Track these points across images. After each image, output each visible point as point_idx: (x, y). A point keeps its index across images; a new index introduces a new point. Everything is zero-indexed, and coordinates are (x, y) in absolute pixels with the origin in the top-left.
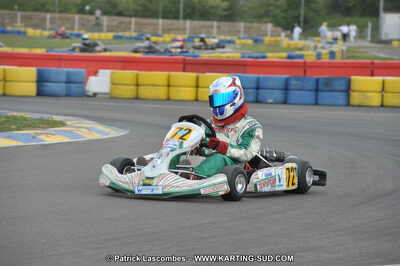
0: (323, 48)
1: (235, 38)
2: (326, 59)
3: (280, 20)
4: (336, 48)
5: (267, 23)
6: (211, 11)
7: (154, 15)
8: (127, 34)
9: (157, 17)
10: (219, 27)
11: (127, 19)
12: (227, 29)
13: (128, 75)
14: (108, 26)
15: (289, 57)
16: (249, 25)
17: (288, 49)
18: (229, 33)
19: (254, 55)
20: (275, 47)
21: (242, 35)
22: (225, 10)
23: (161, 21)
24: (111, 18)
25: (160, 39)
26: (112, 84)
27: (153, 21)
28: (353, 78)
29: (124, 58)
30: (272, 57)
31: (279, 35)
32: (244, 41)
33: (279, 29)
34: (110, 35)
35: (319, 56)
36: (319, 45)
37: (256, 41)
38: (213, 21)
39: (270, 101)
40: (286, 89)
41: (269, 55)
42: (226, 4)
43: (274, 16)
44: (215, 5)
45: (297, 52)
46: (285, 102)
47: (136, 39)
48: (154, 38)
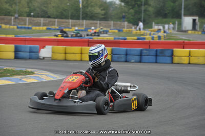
0: (154, 34)
1: (108, 29)
2: (156, 40)
3: (131, 20)
4: (161, 34)
5: (125, 21)
6: (96, 15)
7: (67, 18)
8: (53, 27)
9: (68, 19)
10: (100, 24)
11: (53, 20)
12: (104, 25)
14: (43, 23)
15: (138, 39)
16: (115, 22)
17: (137, 34)
18: (105, 27)
19: (120, 38)
20: (130, 33)
21: (112, 28)
22: (103, 15)
23: (70, 21)
24: (45, 19)
25: (71, 30)
26: (53, 53)
28: (175, 50)
29: (58, 40)
30: (130, 39)
31: (131, 28)
32: (113, 31)
33: (131, 25)
34: (45, 28)
35: (153, 38)
36: (152, 33)
37: (119, 31)
38: (97, 20)
39: (133, 61)
40: (141, 55)
41: (128, 38)
42: (103, 12)
43: (128, 18)
44: (98, 12)
45: (142, 37)
46: (140, 61)
47: (58, 30)
48: (67, 29)
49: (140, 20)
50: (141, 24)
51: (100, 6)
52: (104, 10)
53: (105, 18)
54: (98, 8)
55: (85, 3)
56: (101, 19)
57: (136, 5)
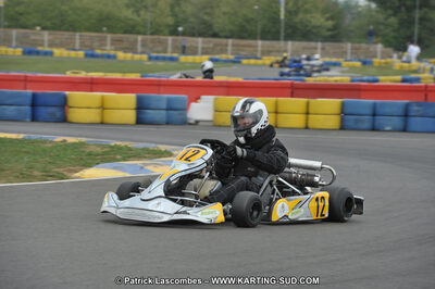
1: (341, 60)
3: (392, 40)
5: (376, 43)
6: (314, 30)
7: (252, 36)
8: (223, 57)
9: (255, 39)
10: (323, 49)
11: (223, 41)
12: (332, 51)
14: (203, 48)
15: (404, 81)
16: (357, 45)
17: (402, 71)
18: (335, 55)
19: (365, 78)
20: (387, 69)
21: (349, 58)
22: (329, 30)
23: (260, 42)
24: (206, 40)
25: (259, 62)
26: (216, 111)
27: (252, 42)
29: (227, 83)
30: (385, 80)
31: (391, 57)
32: (351, 63)
33: (390, 50)
37: (364, 63)
38: (317, 41)
39: (388, 128)
40: (406, 115)
41: (381, 78)
42: (330, 23)
43: (384, 36)
44: (318, 24)
45: (413, 76)
46: (405, 130)
47: (234, 62)
48: (253, 61)
49: (409, 40)
51: (324, 11)
52: (332, 18)
53: (335, 36)
54: (318, 16)
55: (291, 4)
56: (325, 39)
57: (403, 8)
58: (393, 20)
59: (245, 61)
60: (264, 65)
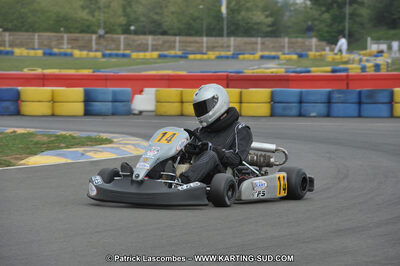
0: (368, 61)
1: (279, 54)
2: (371, 72)
3: (326, 35)
4: (380, 60)
5: (311, 37)
6: (256, 27)
7: (198, 33)
8: (172, 53)
9: (201, 35)
10: (263, 43)
11: (171, 38)
12: (271, 45)
13: (172, 93)
14: (153, 45)
15: (334, 71)
16: (294, 40)
17: (334, 62)
18: (274, 49)
19: (299, 69)
20: (320, 61)
21: (286, 51)
22: (269, 26)
23: (205, 39)
24: (156, 37)
25: (205, 57)
26: (158, 102)
27: (198, 39)
28: (396, 90)
29: (169, 76)
30: (317, 71)
31: (324, 50)
32: (288, 56)
33: (324, 43)
34: (155, 54)
35: (364, 69)
36: (365, 58)
37: (300, 56)
38: (258, 36)
39: (313, 114)
40: (329, 102)
41: (313, 69)
42: (270, 20)
43: (318, 31)
44: (259, 21)
45: (342, 66)
46: (328, 115)
47: (181, 57)
48: (198, 56)
49: (341, 33)
50: (343, 42)
51: (264, 9)
52: (271, 15)
53: (275, 31)
54: (259, 13)
55: (233, 3)
56: (267, 35)
57: (335, 5)
58: (326, 16)
59: (191, 57)
60: (209, 59)
